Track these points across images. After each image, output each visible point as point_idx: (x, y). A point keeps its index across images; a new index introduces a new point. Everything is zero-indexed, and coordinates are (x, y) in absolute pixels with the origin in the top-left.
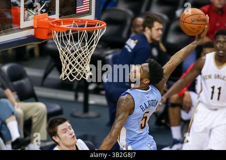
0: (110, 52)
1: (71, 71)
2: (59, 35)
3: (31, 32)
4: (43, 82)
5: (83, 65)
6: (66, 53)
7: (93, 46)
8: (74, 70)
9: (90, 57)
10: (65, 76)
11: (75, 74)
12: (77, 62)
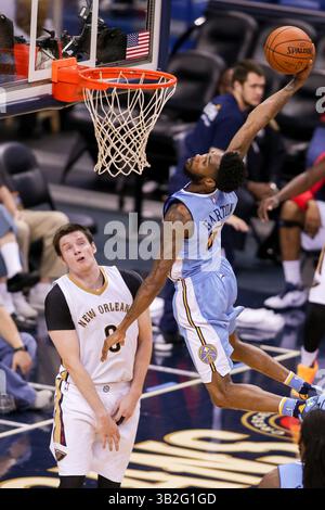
0: (181, 127)
1: (113, 160)
2: (94, 95)
3: (47, 89)
4: (65, 177)
5: (134, 150)
6: (106, 128)
7: (153, 117)
8: (119, 157)
9: (146, 136)
10: (103, 168)
11: (120, 165)
12: (124, 143)
